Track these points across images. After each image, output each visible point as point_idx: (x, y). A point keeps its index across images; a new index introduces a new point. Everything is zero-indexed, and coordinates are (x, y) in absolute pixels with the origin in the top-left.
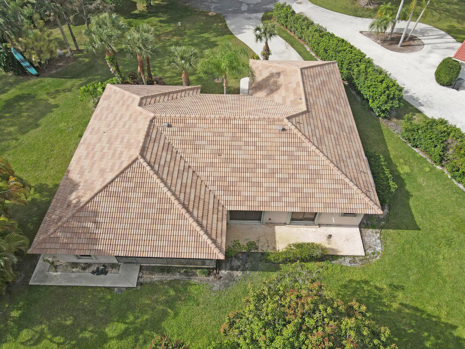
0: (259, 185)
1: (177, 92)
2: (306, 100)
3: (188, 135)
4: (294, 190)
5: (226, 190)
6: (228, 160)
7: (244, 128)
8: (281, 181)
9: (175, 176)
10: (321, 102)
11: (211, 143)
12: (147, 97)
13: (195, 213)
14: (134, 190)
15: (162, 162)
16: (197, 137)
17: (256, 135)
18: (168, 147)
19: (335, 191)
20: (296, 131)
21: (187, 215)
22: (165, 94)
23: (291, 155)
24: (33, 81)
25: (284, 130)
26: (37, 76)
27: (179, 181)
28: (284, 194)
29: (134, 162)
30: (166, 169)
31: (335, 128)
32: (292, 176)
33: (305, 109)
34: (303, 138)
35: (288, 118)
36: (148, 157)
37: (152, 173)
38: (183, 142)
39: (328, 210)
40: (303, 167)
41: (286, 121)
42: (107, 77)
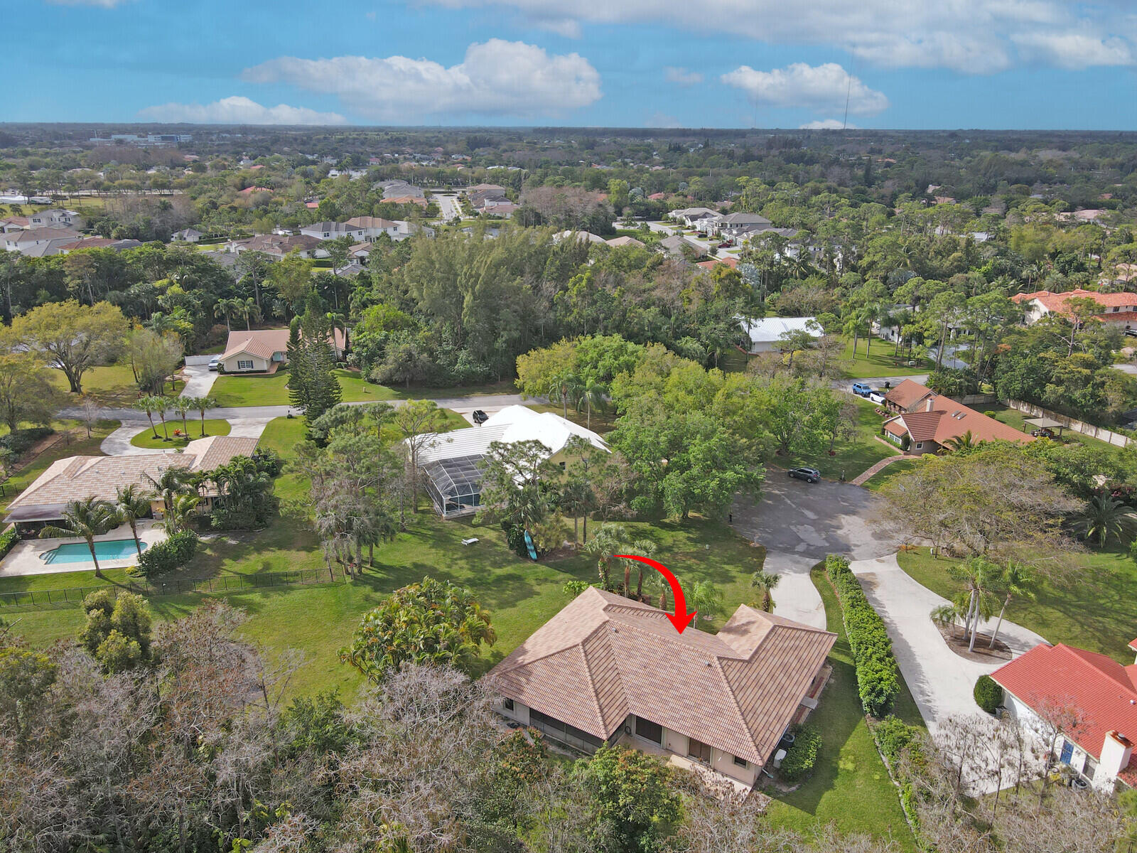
0: (666, 703)
1: (645, 611)
2: (756, 652)
3: (628, 644)
4: (694, 718)
5: (638, 697)
6: (653, 675)
7: (677, 654)
8: (686, 706)
9: (601, 669)
10: (775, 661)
11: (644, 656)
12: (614, 606)
13: (602, 701)
14: (565, 666)
15: (596, 656)
16: (634, 648)
17: (684, 662)
18: (608, 647)
19: (730, 732)
20: (720, 670)
21: (595, 698)
22: (632, 609)
23: (705, 689)
24: (530, 564)
25: (709, 665)
26: (536, 561)
27: (602, 674)
28: (683, 718)
29: (575, 646)
30: (597, 661)
31: (771, 687)
32: (698, 706)
33: (747, 657)
34: (723, 677)
35: (719, 658)
36: (587, 648)
37: (584, 658)
38: (621, 647)
39: (718, 747)
40: (711, 702)
41: (715, 659)
42: (594, 581)
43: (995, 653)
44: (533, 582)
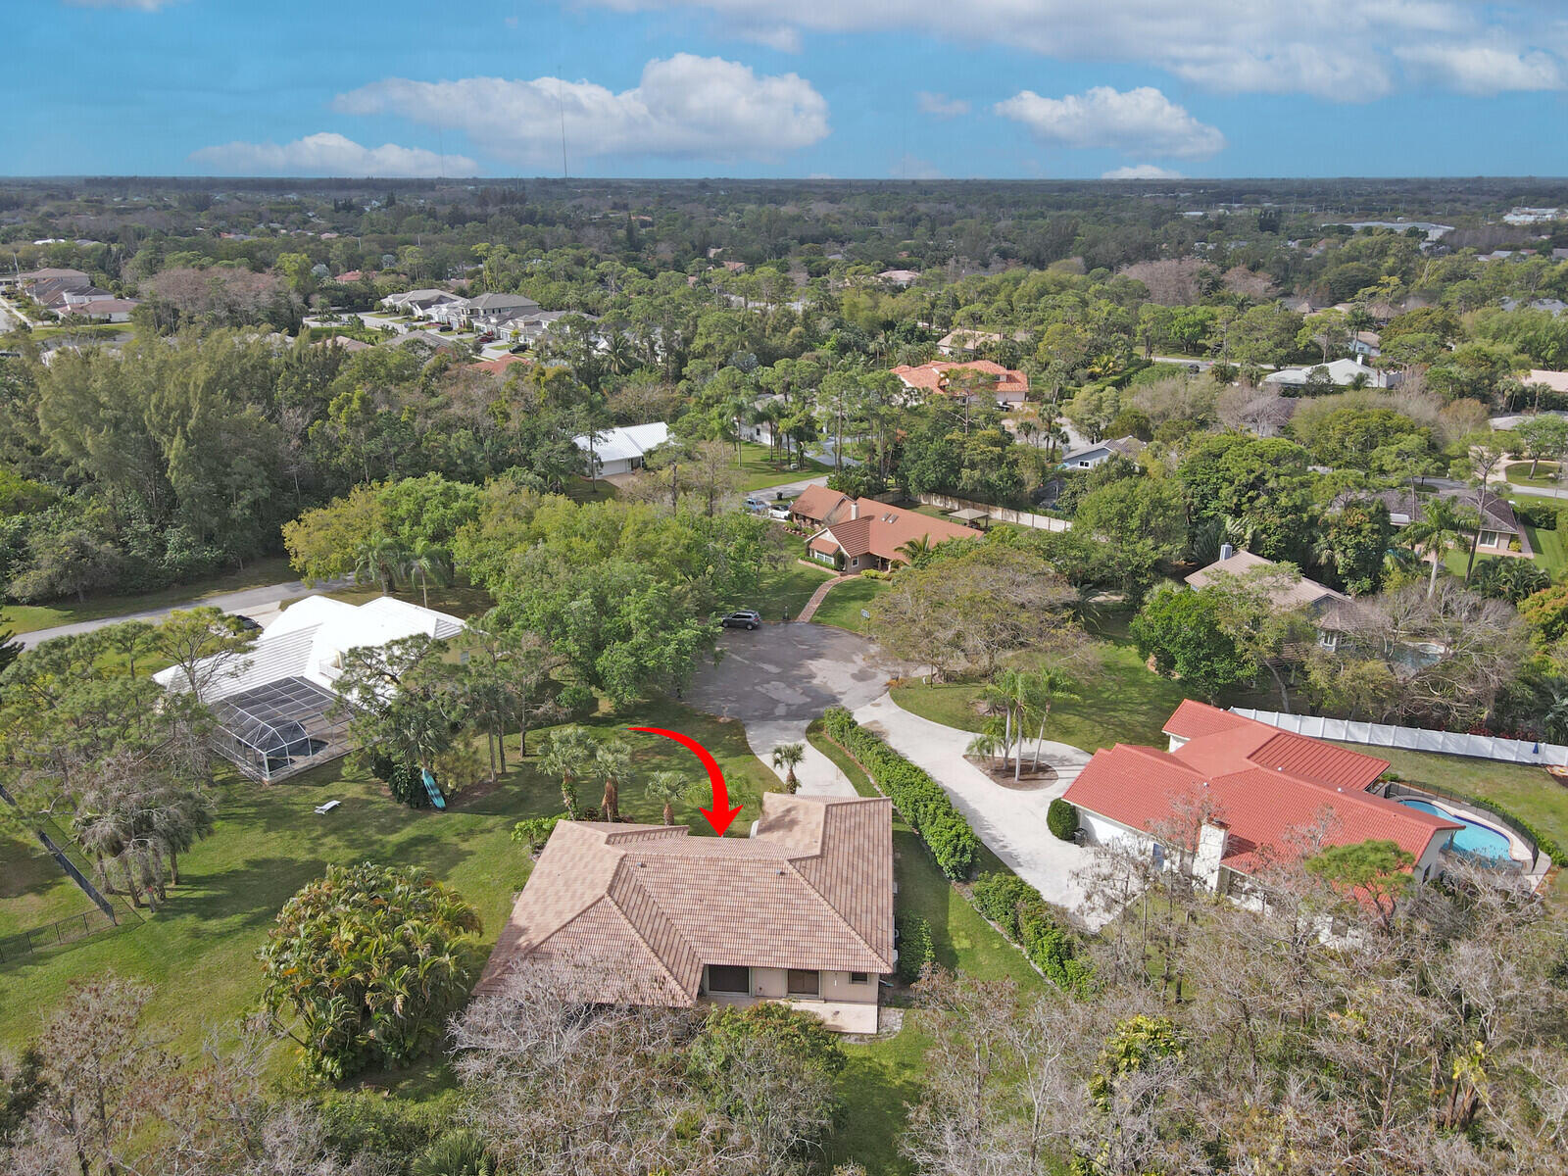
0: (745, 936)
1: (655, 831)
2: (823, 843)
3: (665, 877)
4: (788, 943)
5: (706, 941)
6: (712, 907)
7: (735, 871)
8: (773, 932)
9: (646, 919)
10: (846, 848)
11: (692, 886)
12: (616, 835)
13: (665, 959)
14: (596, 930)
15: (632, 904)
16: (676, 880)
17: (749, 879)
18: (640, 889)
19: (839, 946)
20: (798, 876)
21: (656, 960)
22: (639, 833)
23: (788, 904)
24: (436, 816)
25: (782, 873)
26: (444, 810)
27: (650, 926)
28: (775, 948)
29: (599, 900)
30: (636, 911)
31: (857, 879)
32: (787, 928)
33: (817, 852)
34: (805, 883)
35: (790, 861)
36: (616, 897)
37: (619, 912)
38: (658, 885)
39: (827, 968)
40: (801, 918)
41: (787, 863)
42: (557, 811)
43: (1040, 775)
44: (455, 840)
